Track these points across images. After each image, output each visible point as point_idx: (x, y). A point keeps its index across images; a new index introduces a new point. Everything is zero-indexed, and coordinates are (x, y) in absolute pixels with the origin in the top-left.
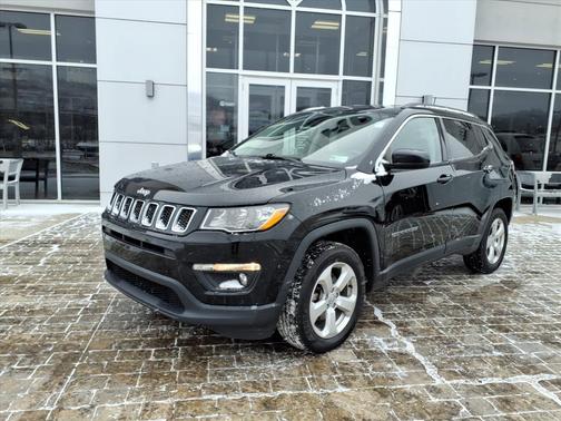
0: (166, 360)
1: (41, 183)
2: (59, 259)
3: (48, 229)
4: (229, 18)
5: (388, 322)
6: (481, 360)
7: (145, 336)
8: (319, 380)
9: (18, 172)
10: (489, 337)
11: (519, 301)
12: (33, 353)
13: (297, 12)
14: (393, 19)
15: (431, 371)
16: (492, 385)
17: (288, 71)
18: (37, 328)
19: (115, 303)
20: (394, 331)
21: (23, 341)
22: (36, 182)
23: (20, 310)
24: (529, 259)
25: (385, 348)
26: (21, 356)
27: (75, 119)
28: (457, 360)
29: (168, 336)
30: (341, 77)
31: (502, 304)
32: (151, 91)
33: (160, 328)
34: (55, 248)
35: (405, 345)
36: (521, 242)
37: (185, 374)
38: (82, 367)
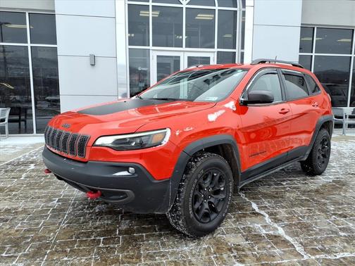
0: (112, 246)
1: (23, 123)
2: (34, 174)
3: (28, 154)
4: (143, 13)
5: (262, 212)
6: (332, 240)
7: (96, 228)
8: (222, 258)
9: (7, 116)
10: (334, 221)
11: (348, 195)
12: (17, 244)
13: (186, 8)
14: (249, 11)
15: (299, 249)
16: (344, 258)
17: (182, 47)
18: (19, 225)
19: (73, 204)
20: (268, 219)
21: (10, 234)
22: (19, 123)
23: (8, 211)
24: (347, 165)
25: (264, 232)
26: (8, 247)
27: (44, 82)
28: (316, 240)
29: (112, 228)
30: (216, 50)
31: (337, 197)
32: (93, 61)
33: (106, 222)
34: (32, 166)
35: (277, 229)
36: (340, 154)
37: (126, 257)
38: (52, 253)
